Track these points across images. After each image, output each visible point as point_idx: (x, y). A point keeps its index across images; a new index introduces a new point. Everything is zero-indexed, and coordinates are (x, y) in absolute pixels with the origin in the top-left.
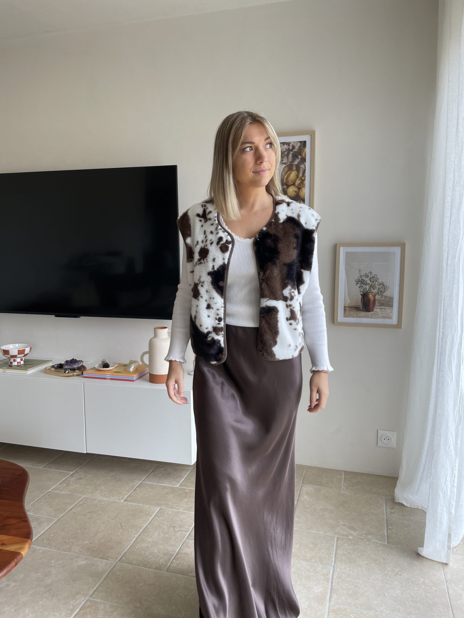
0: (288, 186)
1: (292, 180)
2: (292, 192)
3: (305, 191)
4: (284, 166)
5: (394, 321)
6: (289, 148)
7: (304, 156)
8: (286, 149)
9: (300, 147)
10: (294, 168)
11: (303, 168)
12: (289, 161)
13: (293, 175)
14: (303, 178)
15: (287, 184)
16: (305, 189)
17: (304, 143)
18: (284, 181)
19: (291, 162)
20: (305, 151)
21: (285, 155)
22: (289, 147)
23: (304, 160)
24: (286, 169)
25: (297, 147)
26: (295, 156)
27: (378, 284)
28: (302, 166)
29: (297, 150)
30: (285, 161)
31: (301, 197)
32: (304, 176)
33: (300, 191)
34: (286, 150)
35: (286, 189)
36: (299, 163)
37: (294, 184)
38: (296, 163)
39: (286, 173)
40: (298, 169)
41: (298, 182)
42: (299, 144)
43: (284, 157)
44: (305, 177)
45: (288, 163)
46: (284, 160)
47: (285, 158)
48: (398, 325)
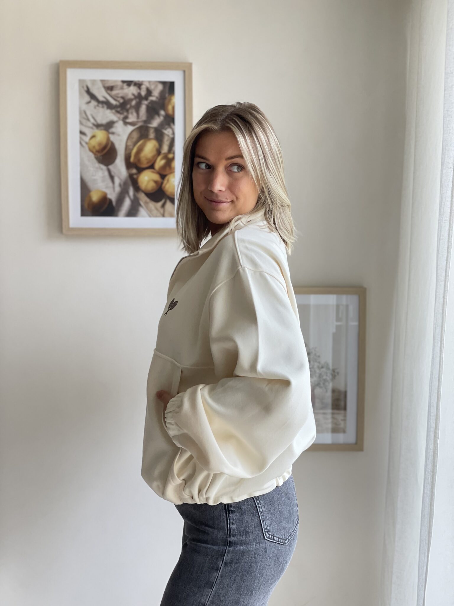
0: (140, 170)
1: (147, 159)
2: (149, 181)
3: (174, 182)
4: (130, 128)
5: (350, 437)
6: (139, 94)
7: (170, 112)
8: (133, 95)
9: (162, 93)
10: (152, 135)
11: (168, 136)
12: (140, 120)
13: (150, 147)
14: (171, 156)
15: (139, 165)
16: (174, 176)
17: (170, 87)
18: (132, 159)
19: (145, 122)
20: (172, 102)
21: (131, 107)
22: (139, 91)
23: (170, 120)
24: (135, 136)
25: (156, 93)
26: (153, 111)
27: (318, 367)
28: (168, 132)
29: (157, 98)
30: (132, 118)
31: (168, 193)
32: (172, 152)
33: (165, 182)
34: (132, 97)
35: (135, 176)
36: (162, 125)
37: (152, 167)
38: (155, 123)
39: (135, 144)
40: (159, 136)
41: (160, 163)
42: (160, 87)
43: (130, 111)
44: (174, 153)
45: (139, 124)
46: (130, 116)
47: (132, 113)
48: (356, 443)
